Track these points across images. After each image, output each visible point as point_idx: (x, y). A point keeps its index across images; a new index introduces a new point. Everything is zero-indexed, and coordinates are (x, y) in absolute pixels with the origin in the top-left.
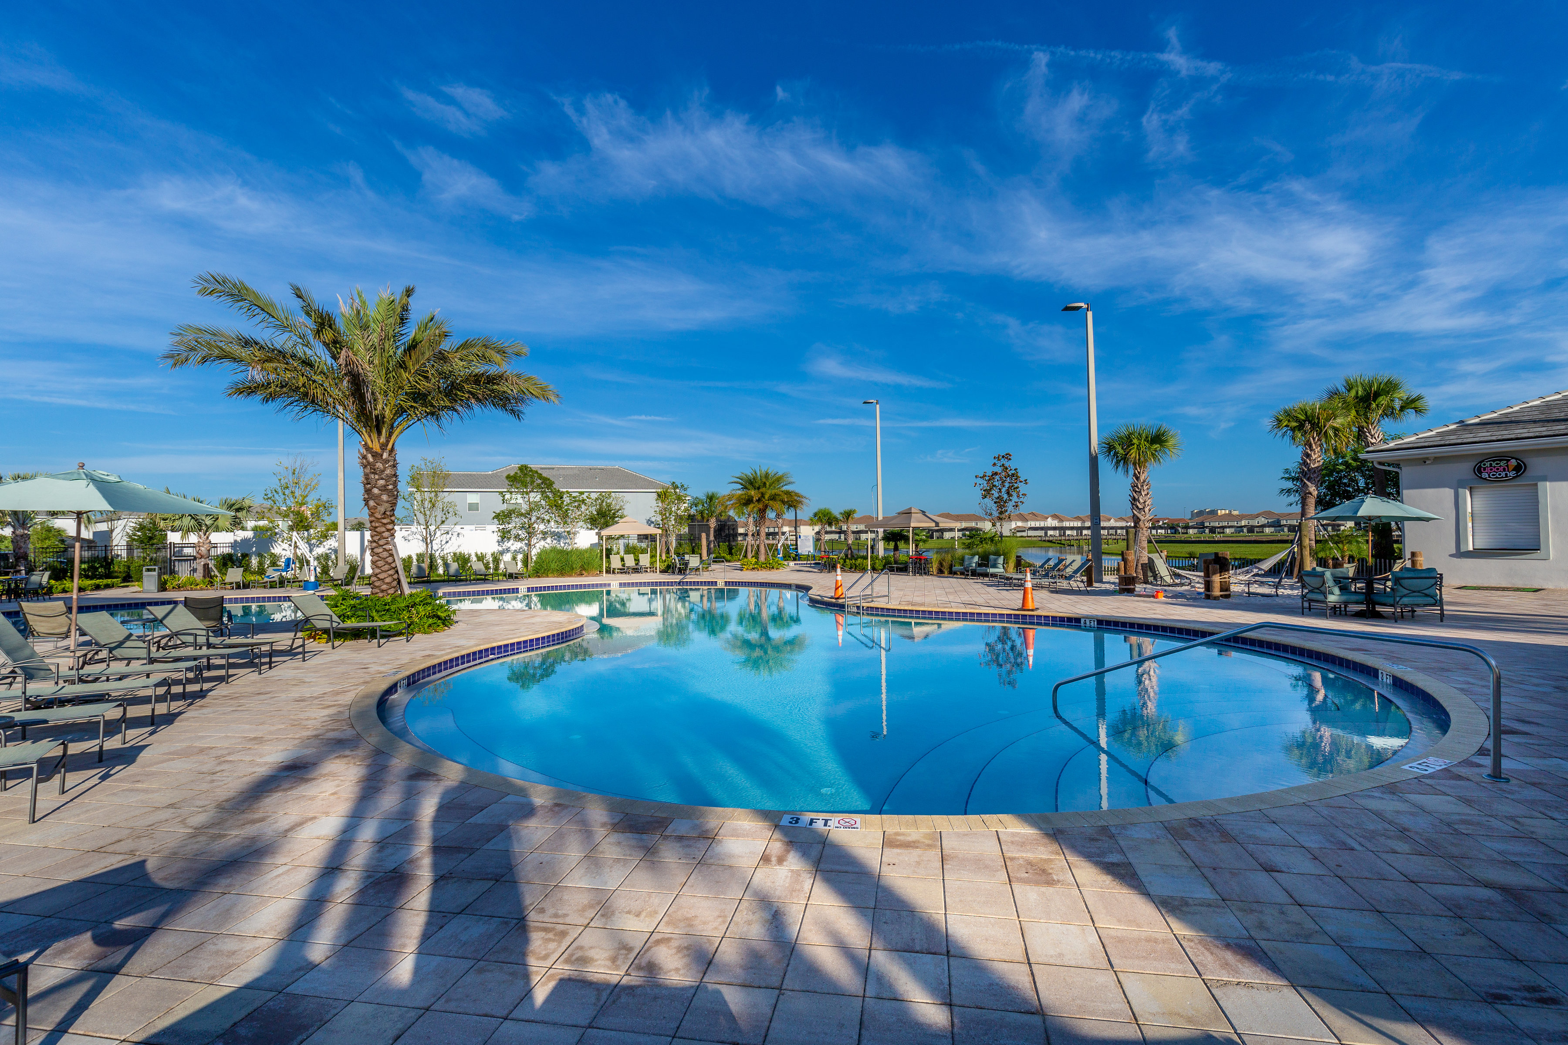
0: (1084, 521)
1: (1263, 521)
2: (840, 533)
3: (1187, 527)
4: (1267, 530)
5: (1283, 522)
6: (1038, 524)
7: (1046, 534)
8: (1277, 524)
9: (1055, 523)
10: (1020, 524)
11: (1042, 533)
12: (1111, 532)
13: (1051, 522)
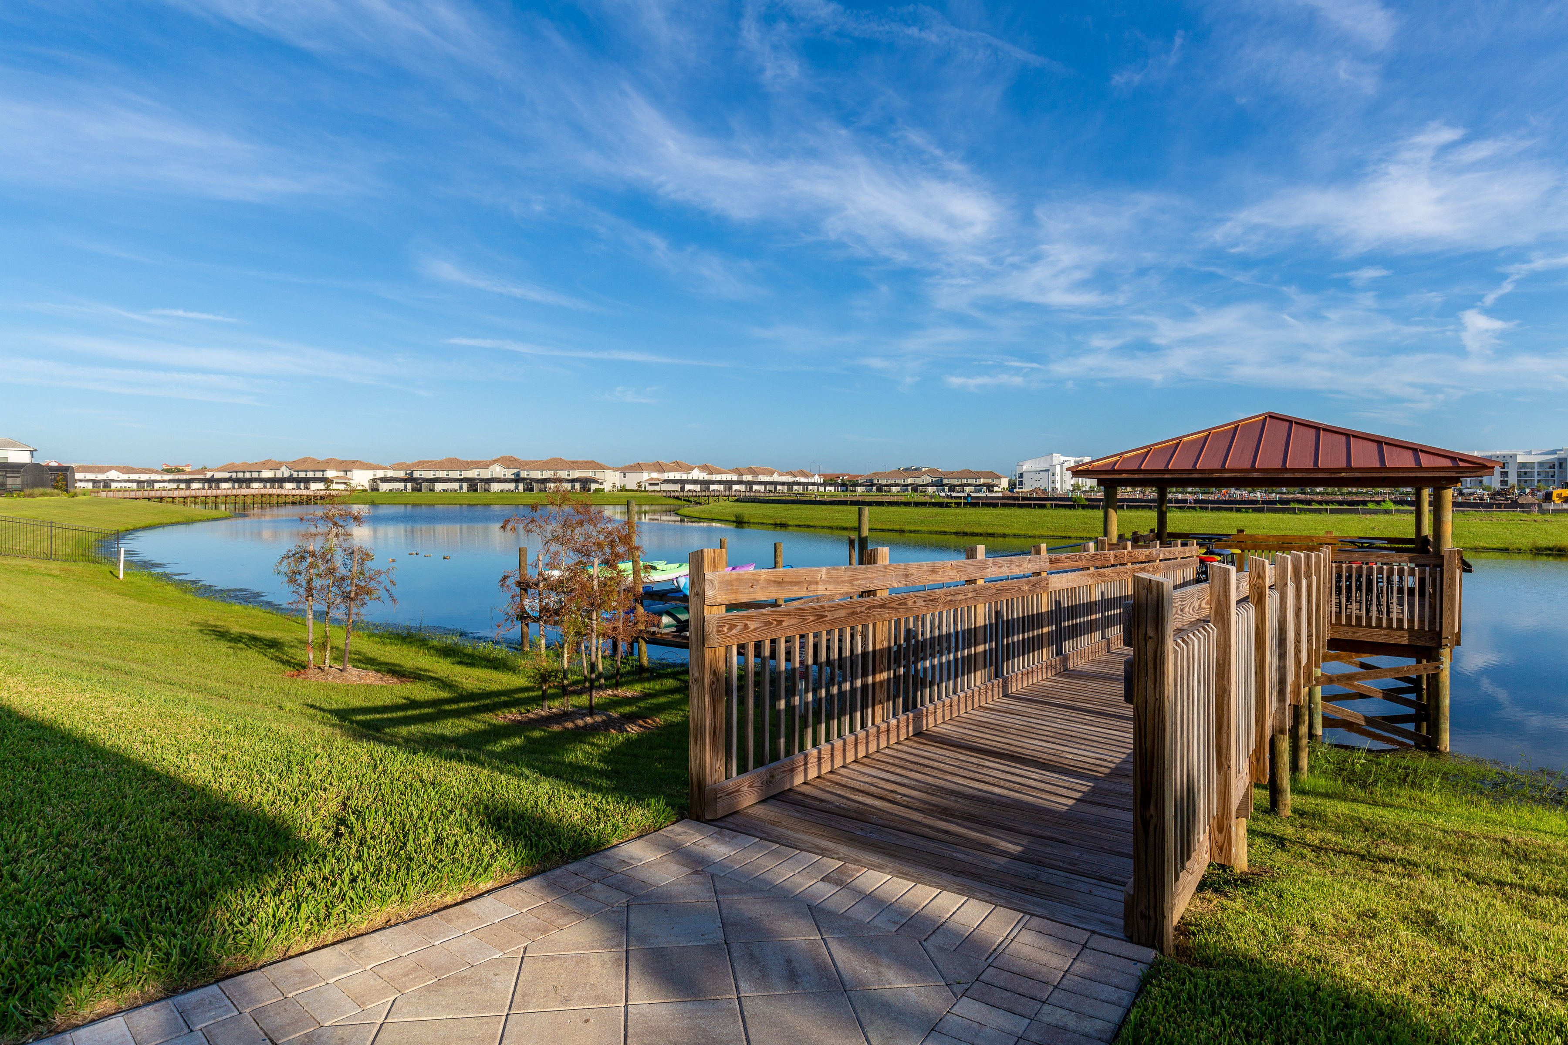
0: (741, 475)
1: (927, 479)
2: (405, 480)
3: (856, 485)
4: (930, 489)
5: (946, 481)
6: (678, 476)
7: (682, 489)
8: (940, 484)
9: (703, 476)
10: (655, 475)
11: (677, 487)
12: (771, 488)
13: (696, 474)
